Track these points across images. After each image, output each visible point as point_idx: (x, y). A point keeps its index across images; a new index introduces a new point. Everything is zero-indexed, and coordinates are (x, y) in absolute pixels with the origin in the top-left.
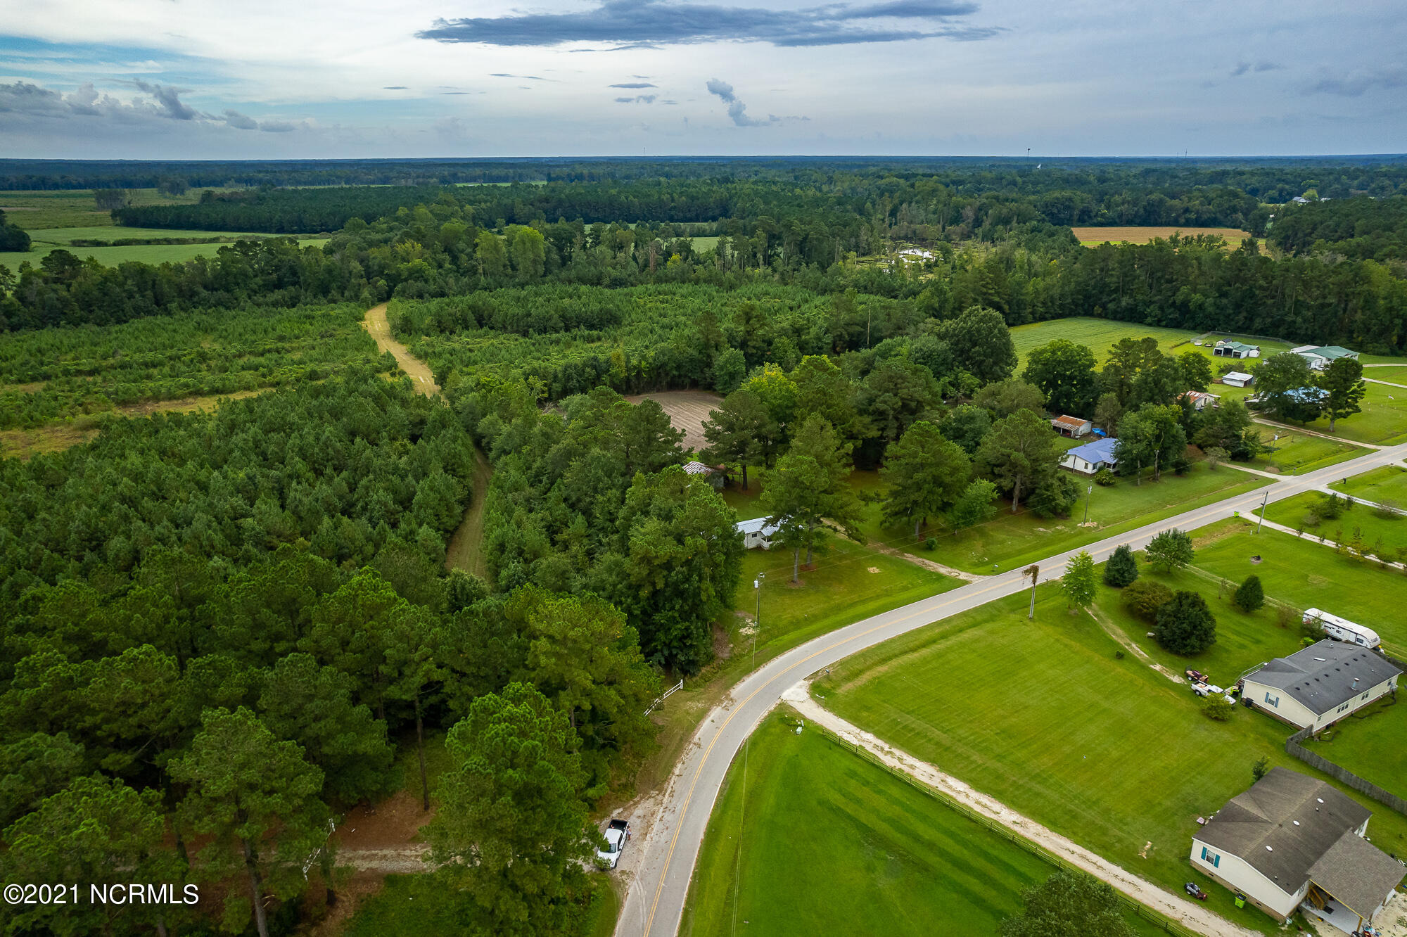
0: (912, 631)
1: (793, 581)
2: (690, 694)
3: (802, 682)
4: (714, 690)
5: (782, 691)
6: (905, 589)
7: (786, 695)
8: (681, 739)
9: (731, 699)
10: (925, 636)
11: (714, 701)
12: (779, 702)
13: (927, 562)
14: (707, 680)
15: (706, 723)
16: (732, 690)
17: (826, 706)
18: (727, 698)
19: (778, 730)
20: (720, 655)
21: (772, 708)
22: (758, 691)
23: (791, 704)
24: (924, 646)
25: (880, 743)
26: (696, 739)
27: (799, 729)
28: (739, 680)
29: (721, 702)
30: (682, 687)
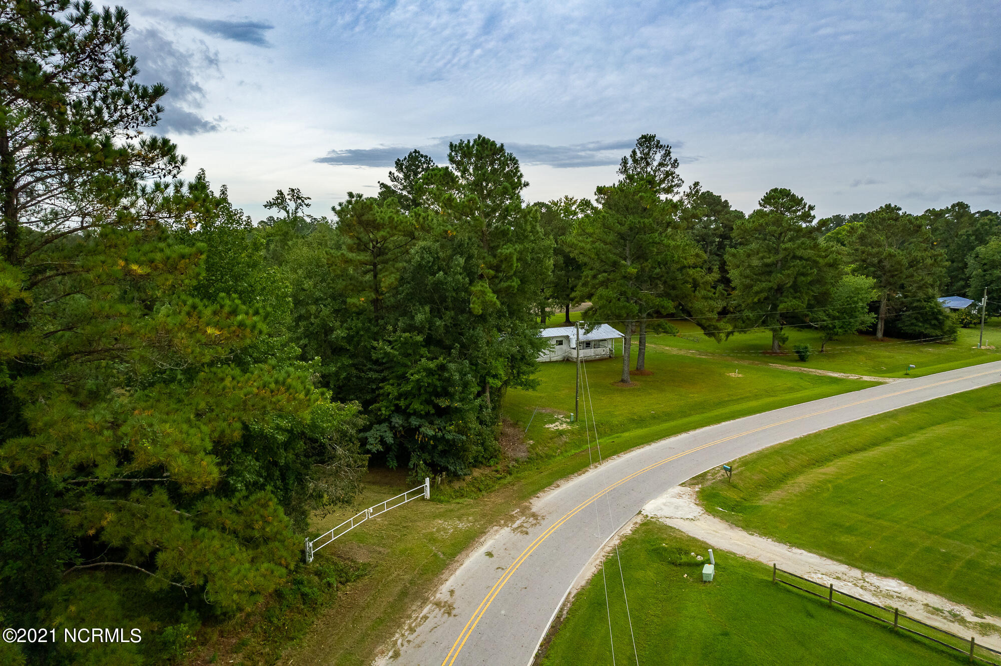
0: (843, 426)
1: (623, 381)
2: (442, 507)
3: (678, 489)
4: (494, 500)
5: (643, 501)
6: (791, 390)
7: (654, 507)
8: (404, 593)
9: (534, 515)
10: (871, 431)
11: (493, 519)
12: (639, 519)
13: (803, 369)
14: (479, 489)
15: (474, 559)
16: (534, 501)
17: (747, 526)
18: (523, 513)
19: (651, 574)
20: (510, 454)
21: (628, 530)
22: (588, 502)
23: (669, 522)
24: (875, 444)
25: (935, 600)
26: (442, 593)
27: (709, 569)
28: (549, 484)
29: (512, 519)
30: (427, 494)
